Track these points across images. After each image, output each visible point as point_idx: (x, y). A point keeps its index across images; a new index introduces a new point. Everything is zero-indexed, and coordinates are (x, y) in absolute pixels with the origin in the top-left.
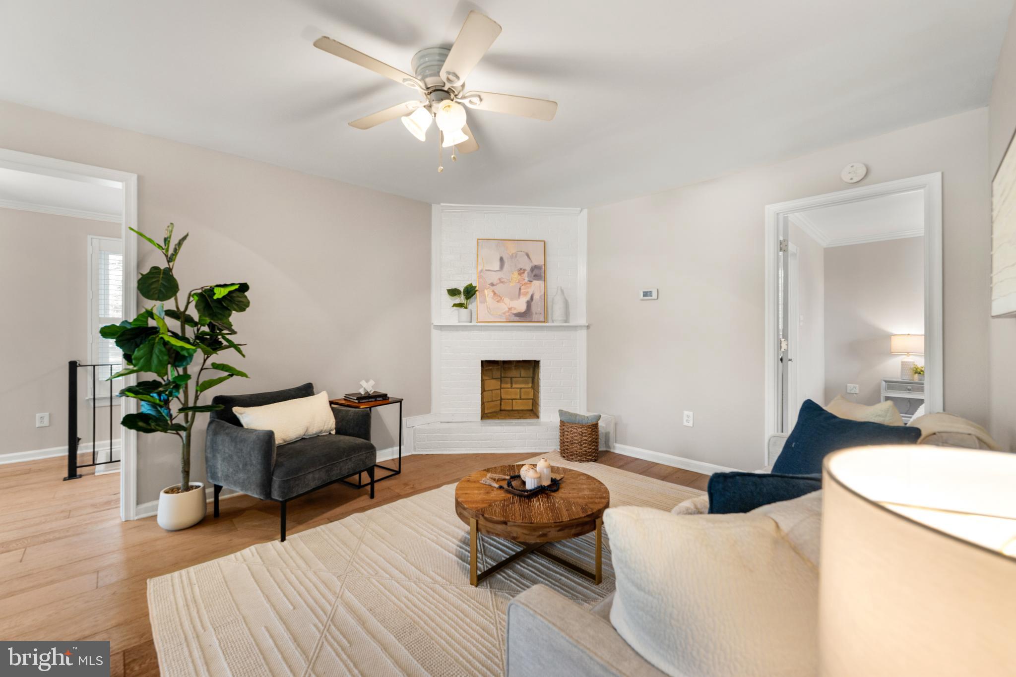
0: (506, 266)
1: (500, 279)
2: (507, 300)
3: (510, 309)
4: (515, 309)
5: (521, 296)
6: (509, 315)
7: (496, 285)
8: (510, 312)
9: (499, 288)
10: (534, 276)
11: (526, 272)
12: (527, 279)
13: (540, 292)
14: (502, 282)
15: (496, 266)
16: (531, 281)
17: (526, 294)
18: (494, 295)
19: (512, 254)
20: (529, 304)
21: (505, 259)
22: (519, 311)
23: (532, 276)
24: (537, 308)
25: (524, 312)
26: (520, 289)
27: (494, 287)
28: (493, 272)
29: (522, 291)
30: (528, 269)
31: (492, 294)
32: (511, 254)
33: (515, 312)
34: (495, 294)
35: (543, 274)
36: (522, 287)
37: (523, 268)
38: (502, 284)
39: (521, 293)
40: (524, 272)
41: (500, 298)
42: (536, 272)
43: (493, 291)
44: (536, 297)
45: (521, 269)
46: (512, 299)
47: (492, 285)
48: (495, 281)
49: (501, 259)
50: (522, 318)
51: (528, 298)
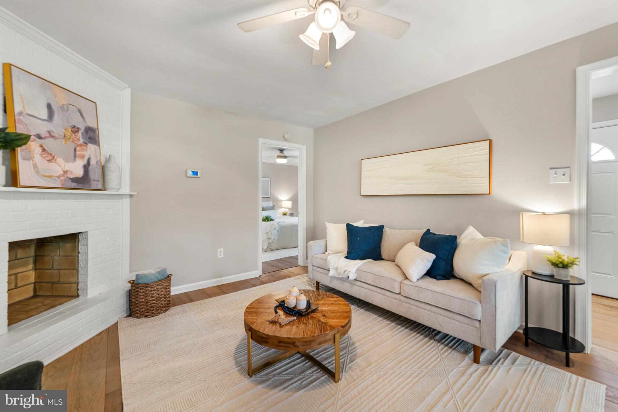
0: (56, 117)
1: (49, 132)
2: (60, 160)
3: (65, 172)
4: (71, 173)
5: (77, 159)
6: (65, 180)
7: (44, 139)
8: (66, 176)
9: (49, 143)
10: (89, 138)
11: (80, 132)
12: (82, 141)
13: (96, 157)
14: (51, 136)
15: (44, 114)
16: (87, 144)
17: (82, 157)
18: (42, 151)
19: (63, 105)
20: (86, 167)
21: (54, 107)
22: (77, 176)
23: (87, 138)
24: (95, 174)
25: (82, 177)
26: (75, 149)
27: (42, 141)
28: (39, 121)
29: (78, 153)
30: (82, 129)
31: (40, 150)
32: (61, 105)
33: (72, 176)
34: (44, 150)
35: (97, 139)
36: (78, 148)
37: (77, 126)
38: (51, 139)
39: (77, 155)
40: (78, 131)
41: (50, 157)
42: (90, 134)
43: (41, 146)
44: (93, 162)
45: (75, 127)
46: (67, 161)
47: (39, 137)
48: (43, 134)
49: (49, 106)
50: (80, 185)
51: (85, 162)
